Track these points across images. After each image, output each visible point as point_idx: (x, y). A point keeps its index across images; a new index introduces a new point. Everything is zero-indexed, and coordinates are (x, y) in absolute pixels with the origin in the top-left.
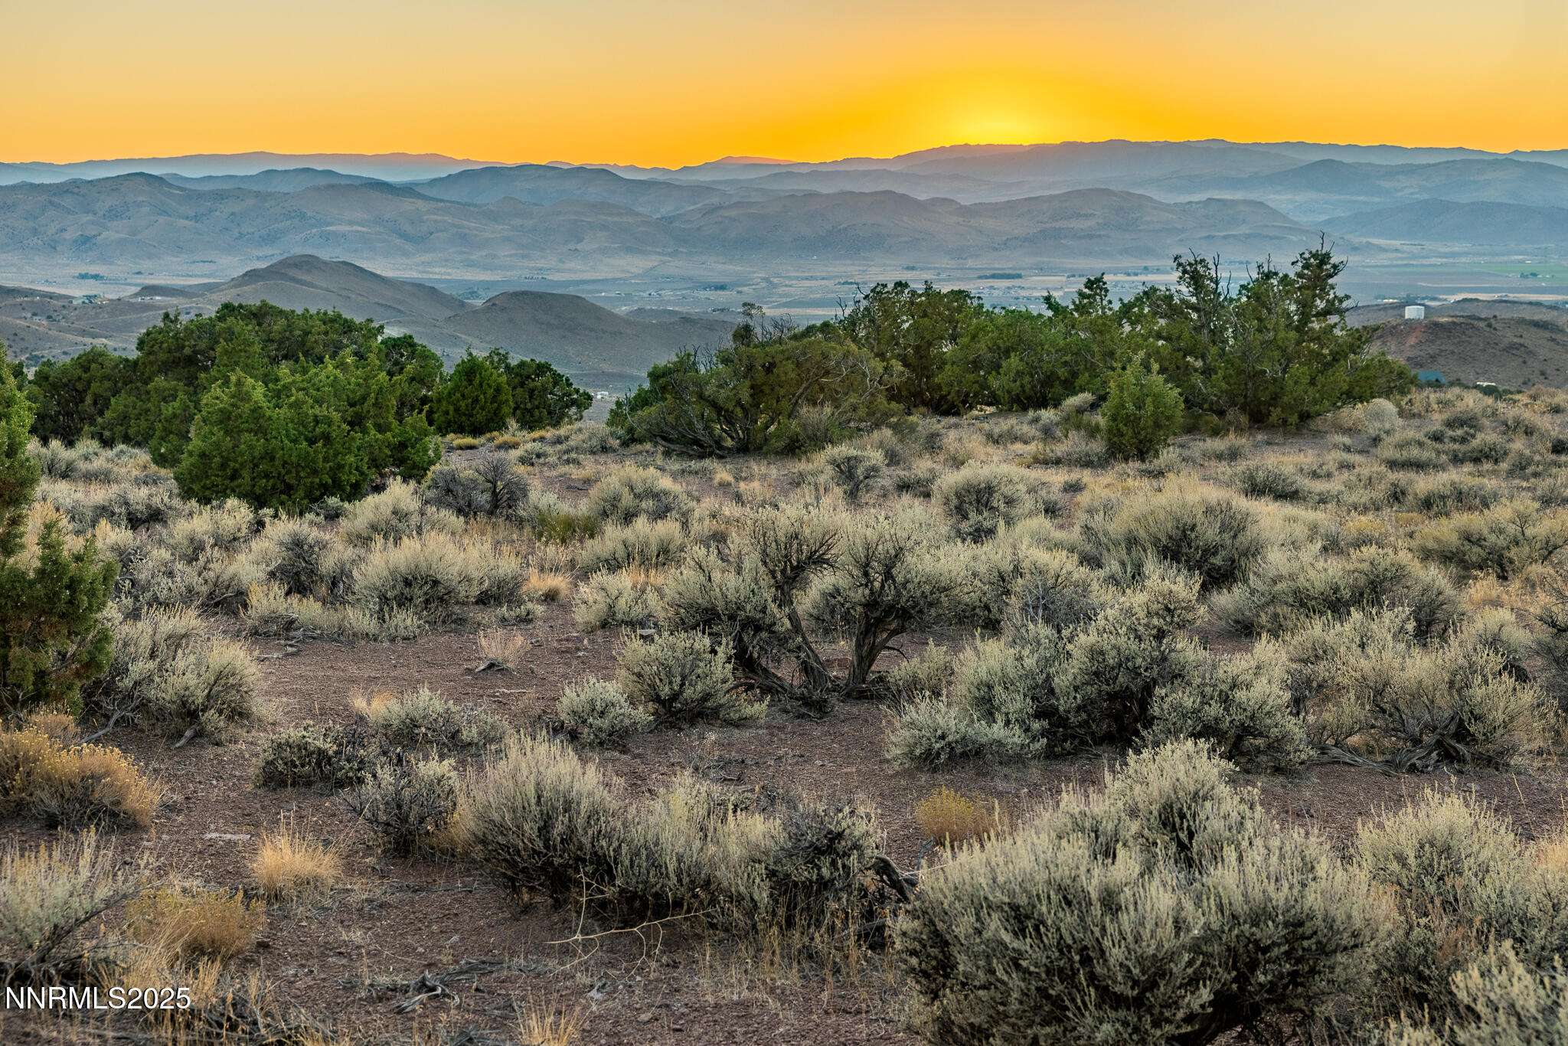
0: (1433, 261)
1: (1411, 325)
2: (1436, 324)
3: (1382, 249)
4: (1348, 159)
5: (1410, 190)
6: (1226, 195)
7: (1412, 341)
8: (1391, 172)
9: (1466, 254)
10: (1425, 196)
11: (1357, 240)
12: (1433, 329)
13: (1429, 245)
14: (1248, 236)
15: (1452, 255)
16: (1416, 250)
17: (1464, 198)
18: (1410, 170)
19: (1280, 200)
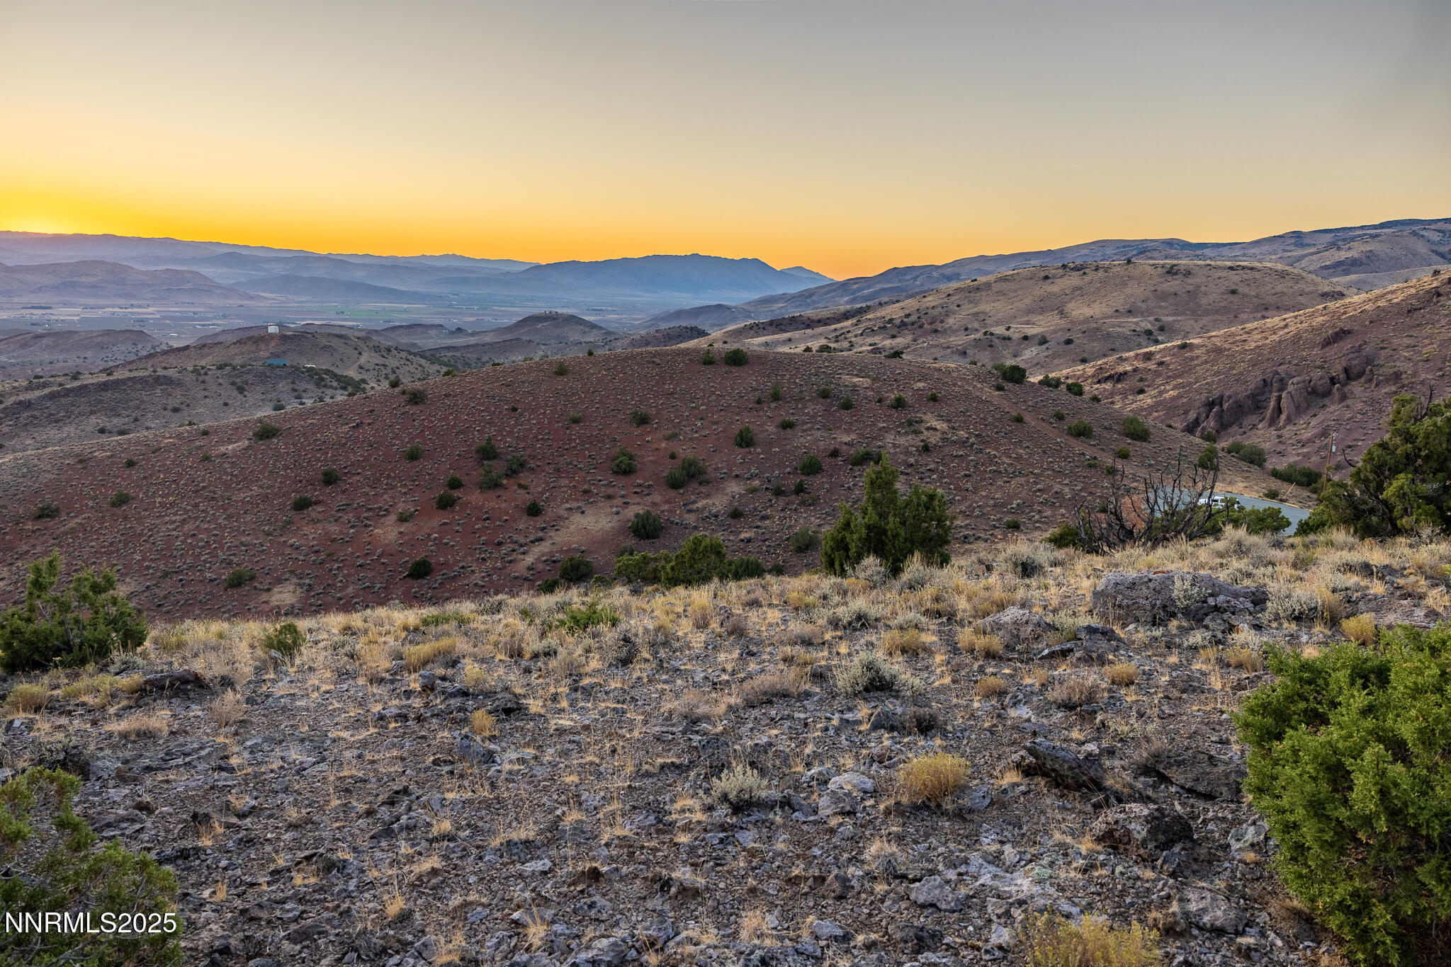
0: (293, 305)
1: (272, 336)
2: (285, 336)
3: (266, 298)
4: (244, 252)
5: (279, 270)
6: (178, 268)
7: (273, 344)
8: (268, 260)
9: (309, 302)
10: (286, 273)
11: (252, 293)
12: (284, 338)
13: (289, 297)
14: (191, 290)
15: (301, 302)
16: (284, 299)
17: (306, 274)
18: (278, 260)
19: (208, 271)
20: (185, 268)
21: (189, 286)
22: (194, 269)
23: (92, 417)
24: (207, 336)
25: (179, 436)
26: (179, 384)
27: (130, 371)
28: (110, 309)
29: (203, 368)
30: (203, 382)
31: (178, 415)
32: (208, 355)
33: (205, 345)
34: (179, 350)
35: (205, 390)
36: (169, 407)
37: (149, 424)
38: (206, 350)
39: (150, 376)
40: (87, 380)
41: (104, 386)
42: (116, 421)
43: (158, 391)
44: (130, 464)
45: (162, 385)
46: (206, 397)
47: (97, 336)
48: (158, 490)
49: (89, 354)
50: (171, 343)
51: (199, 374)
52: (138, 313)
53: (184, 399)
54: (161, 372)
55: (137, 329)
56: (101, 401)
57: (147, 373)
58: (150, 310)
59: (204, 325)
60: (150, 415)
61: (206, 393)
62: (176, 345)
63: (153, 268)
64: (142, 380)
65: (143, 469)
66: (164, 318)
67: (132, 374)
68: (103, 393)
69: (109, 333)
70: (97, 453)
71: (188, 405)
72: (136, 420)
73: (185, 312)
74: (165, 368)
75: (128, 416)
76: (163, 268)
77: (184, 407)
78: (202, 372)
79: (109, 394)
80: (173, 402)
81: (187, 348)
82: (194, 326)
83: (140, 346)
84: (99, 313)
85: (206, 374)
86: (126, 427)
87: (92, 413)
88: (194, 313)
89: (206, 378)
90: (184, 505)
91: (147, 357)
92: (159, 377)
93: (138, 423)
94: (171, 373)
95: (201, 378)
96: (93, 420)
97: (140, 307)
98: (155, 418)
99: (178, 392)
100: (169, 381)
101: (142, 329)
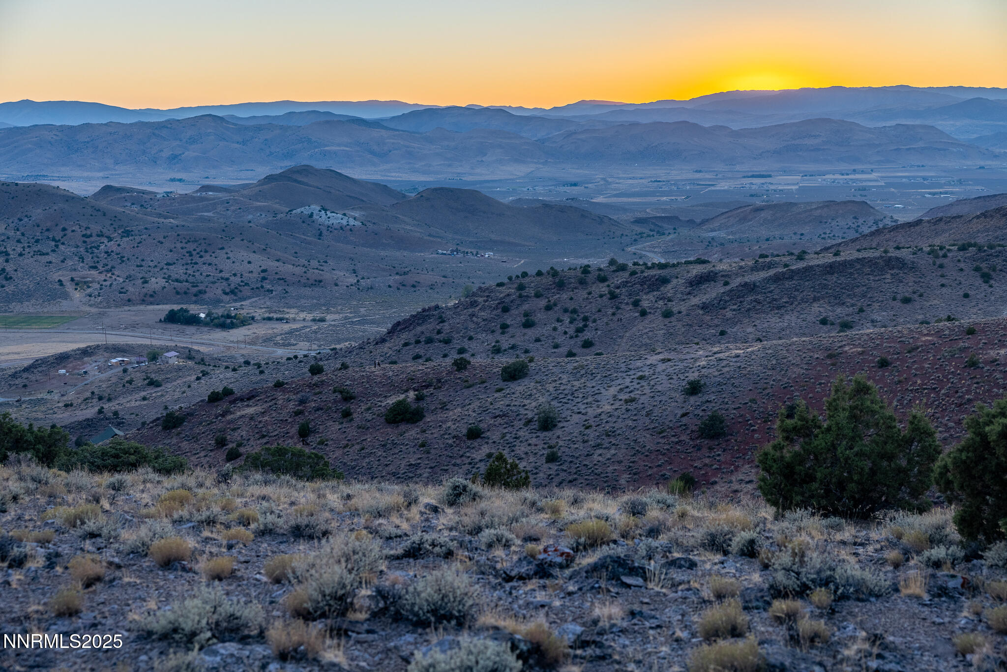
4: (990, 98)
6: (910, 122)
11: (997, 150)
14: (923, 149)
19: (945, 125)
20: (918, 122)
21: (921, 144)
22: (928, 122)
23: (815, 305)
24: (939, 208)
25: (939, 333)
26: (913, 268)
27: (858, 250)
28: (831, 176)
29: (941, 248)
30: (941, 266)
31: (908, 306)
32: (943, 231)
33: (941, 219)
34: (910, 225)
35: (942, 276)
36: (899, 297)
37: (875, 317)
38: (942, 225)
39: (882, 257)
40: (814, 261)
41: (830, 269)
42: (839, 310)
43: (888, 276)
44: (884, 364)
45: (893, 268)
46: (943, 285)
47: (816, 209)
48: (914, 398)
49: (806, 230)
50: (895, 217)
51: (937, 257)
52: (857, 180)
53: (917, 287)
54: (893, 253)
55: (858, 199)
56: (825, 287)
57: (877, 254)
58: (874, 176)
59: (934, 194)
60: (876, 305)
61: (944, 281)
62: (902, 219)
63: (880, 124)
64: (871, 262)
65: (898, 371)
66: (889, 185)
67: (860, 255)
68: (828, 277)
69: (829, 204)
70: (847, 348)
71: (921, 295)
72: (861, 310)
73: (914, 177)
74: (898, 248)
75: (853, 305)
76: (893, 123)
77: (915, 296)
78: (941, 253)
79: (834, 278)
80: (904, 291)
81: (919, 222)
82: (923, 195)
83: (861, 221)
84: (819, 181)
85: (945, 256)
86: (849, 319)
87: (815, 299)
88: (925, 178)
89: (945, 261)
90: (945, 421)
91: (872, 234)
92: (890, 258)
93: (863, 315)
94: (904, 254)
95: (939, 261)
96: (816, 308)
97: (863, 172)
98: (882, 309)
99: (911, 278)
100: (901, 264)
101: (863, 199)
